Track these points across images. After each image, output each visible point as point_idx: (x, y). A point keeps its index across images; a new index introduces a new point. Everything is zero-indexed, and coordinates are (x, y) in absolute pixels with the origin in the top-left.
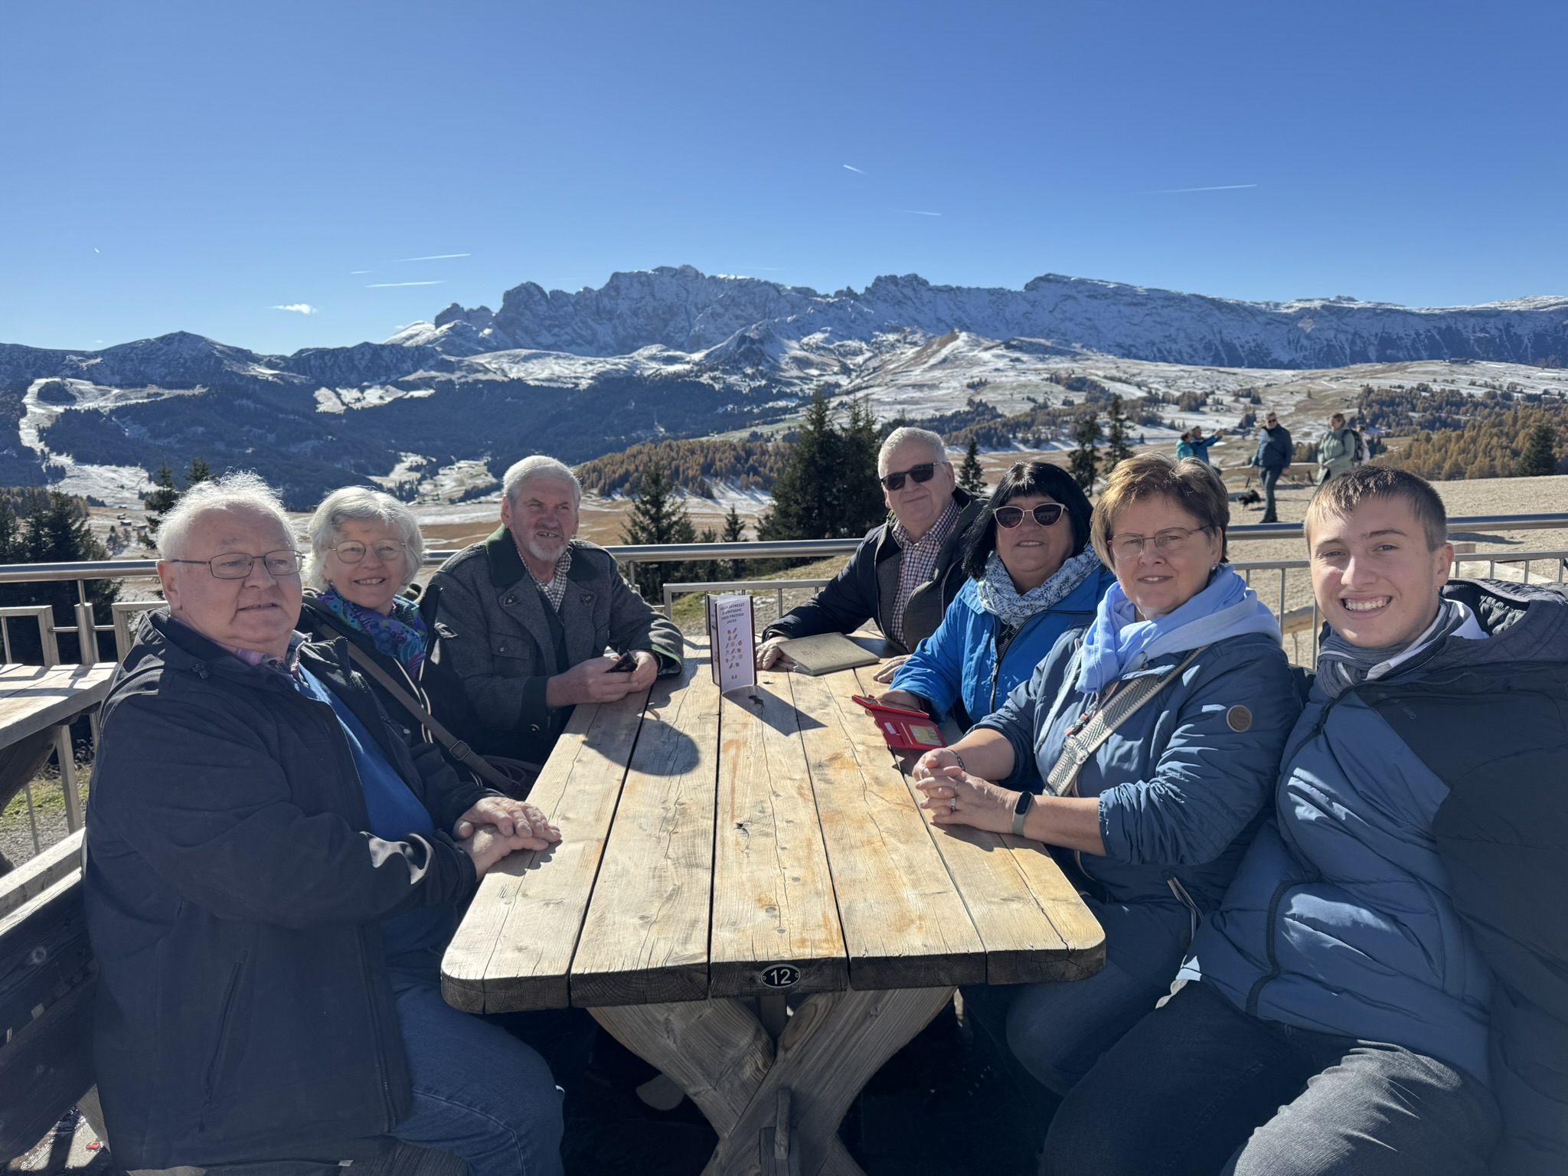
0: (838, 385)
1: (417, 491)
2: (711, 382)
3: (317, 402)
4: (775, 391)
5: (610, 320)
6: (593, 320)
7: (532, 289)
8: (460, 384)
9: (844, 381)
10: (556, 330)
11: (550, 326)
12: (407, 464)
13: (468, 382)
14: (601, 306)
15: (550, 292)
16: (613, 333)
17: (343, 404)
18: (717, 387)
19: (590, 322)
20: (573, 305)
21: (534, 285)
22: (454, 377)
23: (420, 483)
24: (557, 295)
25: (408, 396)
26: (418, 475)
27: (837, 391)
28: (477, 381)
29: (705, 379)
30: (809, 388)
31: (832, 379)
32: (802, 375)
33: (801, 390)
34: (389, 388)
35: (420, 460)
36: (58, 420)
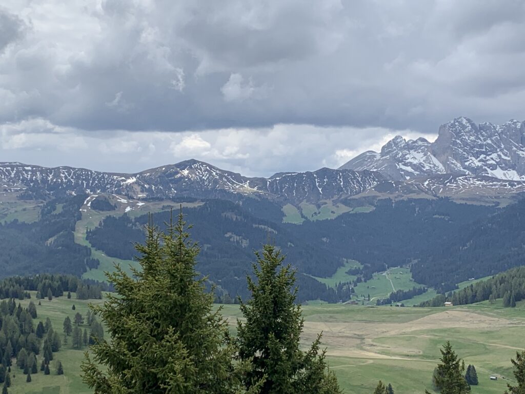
1: (353, 291)
3: (283, 215)
7: (464, 122)
8: (396, 202)
12: (347, 269)
13: (403, 201)
15: (480, 125)
17: (303, 216)
22: (391, 196)
23: (355, 285)
25: (354, 212)
26: (355, 278)
28: (410, 200)
34: (340, 205)
35: (356, 265)
36: (100, 225)
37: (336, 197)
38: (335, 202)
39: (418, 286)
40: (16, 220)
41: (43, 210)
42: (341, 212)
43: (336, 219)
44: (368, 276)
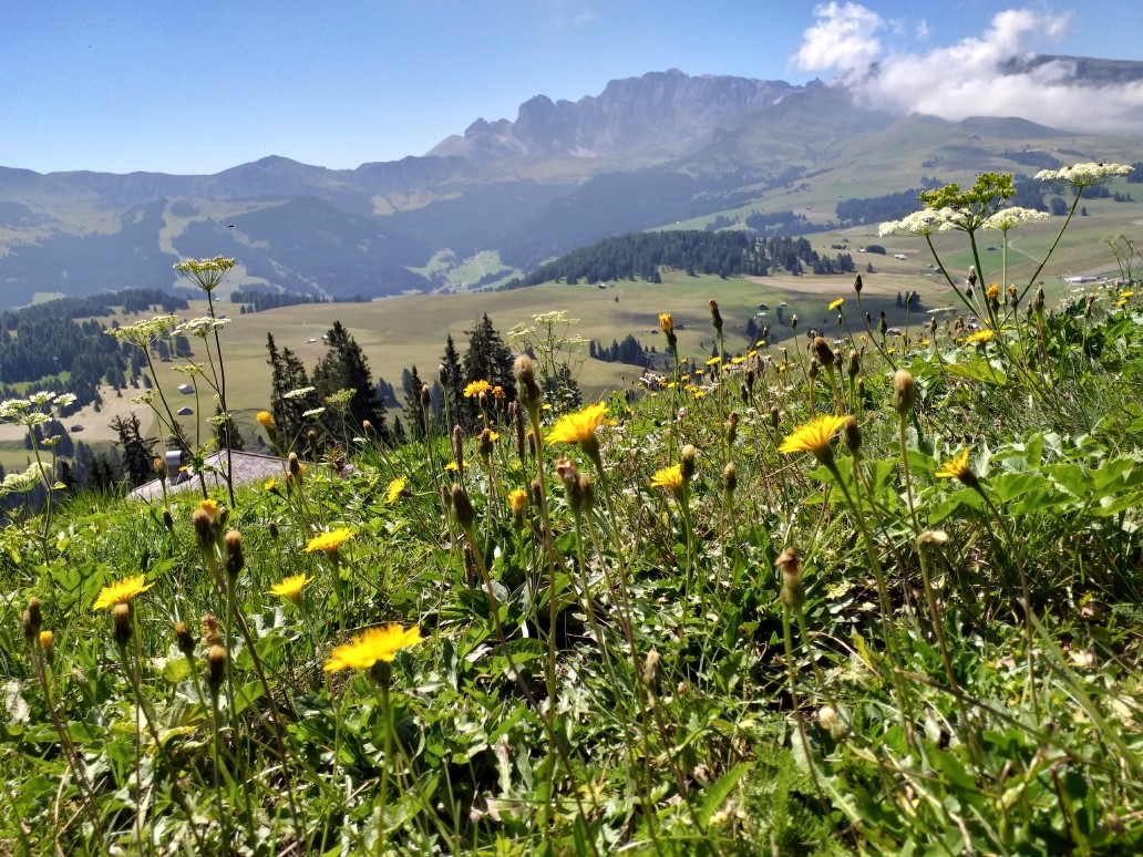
0: (803, 169)
1: (445, 278)
2: (688, 172)
3: (373, 207)
4: (744, 177)
7: (542, 101)
8: (482, 187)
9: (809, 164)
12: (440, 257)
13: (488, 184)
15: (558, 102)
17: (393, 207)
18: (693, 176)
20: (576, 113)
21: (544, 97)
22: (478, 181)
23: (448, 272)
24: (562, 103)
25: (442, 199)
26: (446, 265)
27: (801, 174)
28: (495, 184)
29: (683, 170)
30: (776, 174)
31: (797, 164)
32: (770, 160)
33: (770, 175)
34: (428, 193)
35: (449, 252)
36: (185, 230)
38: (423, 191)
39: (505, 268)
40: (95, 233)
41: (123, 221)
42: (430, 201)
43: (426, 208)
44: (460, 263)
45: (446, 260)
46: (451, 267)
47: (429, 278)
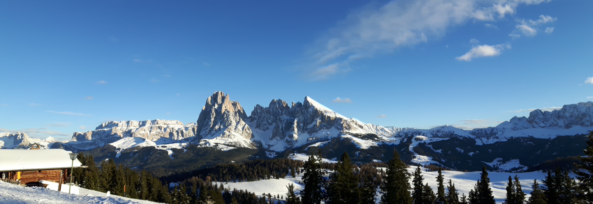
3: (476, 142)
5: (563, 119)
6: (557, 119)
7: (538, 111)
8: (515, 138)
10: (545, 122)
11: (543, 121)
13: (517, 137)
14: (560, 115)
15: (544, 112)
16: (564, 122)
17: (483, 143)
19: (556, 119)
20: (551, 115)
21: (539, 110)
23: (499, 165)
24: (546, 112)
25: (499, 141)
26: (499, 163)
28: (520, 137)
34: (495, 139)
35: (501, 159)
36: (417, 145)
37: (494, 136)
38: (493, 138)
40: (393, 144)
41: (401, 141)
42: (495, 142)
43: (494, 143)
44: (504, 163)
45: (499, 161)
46: (501, 164)
47: (492, 167)
